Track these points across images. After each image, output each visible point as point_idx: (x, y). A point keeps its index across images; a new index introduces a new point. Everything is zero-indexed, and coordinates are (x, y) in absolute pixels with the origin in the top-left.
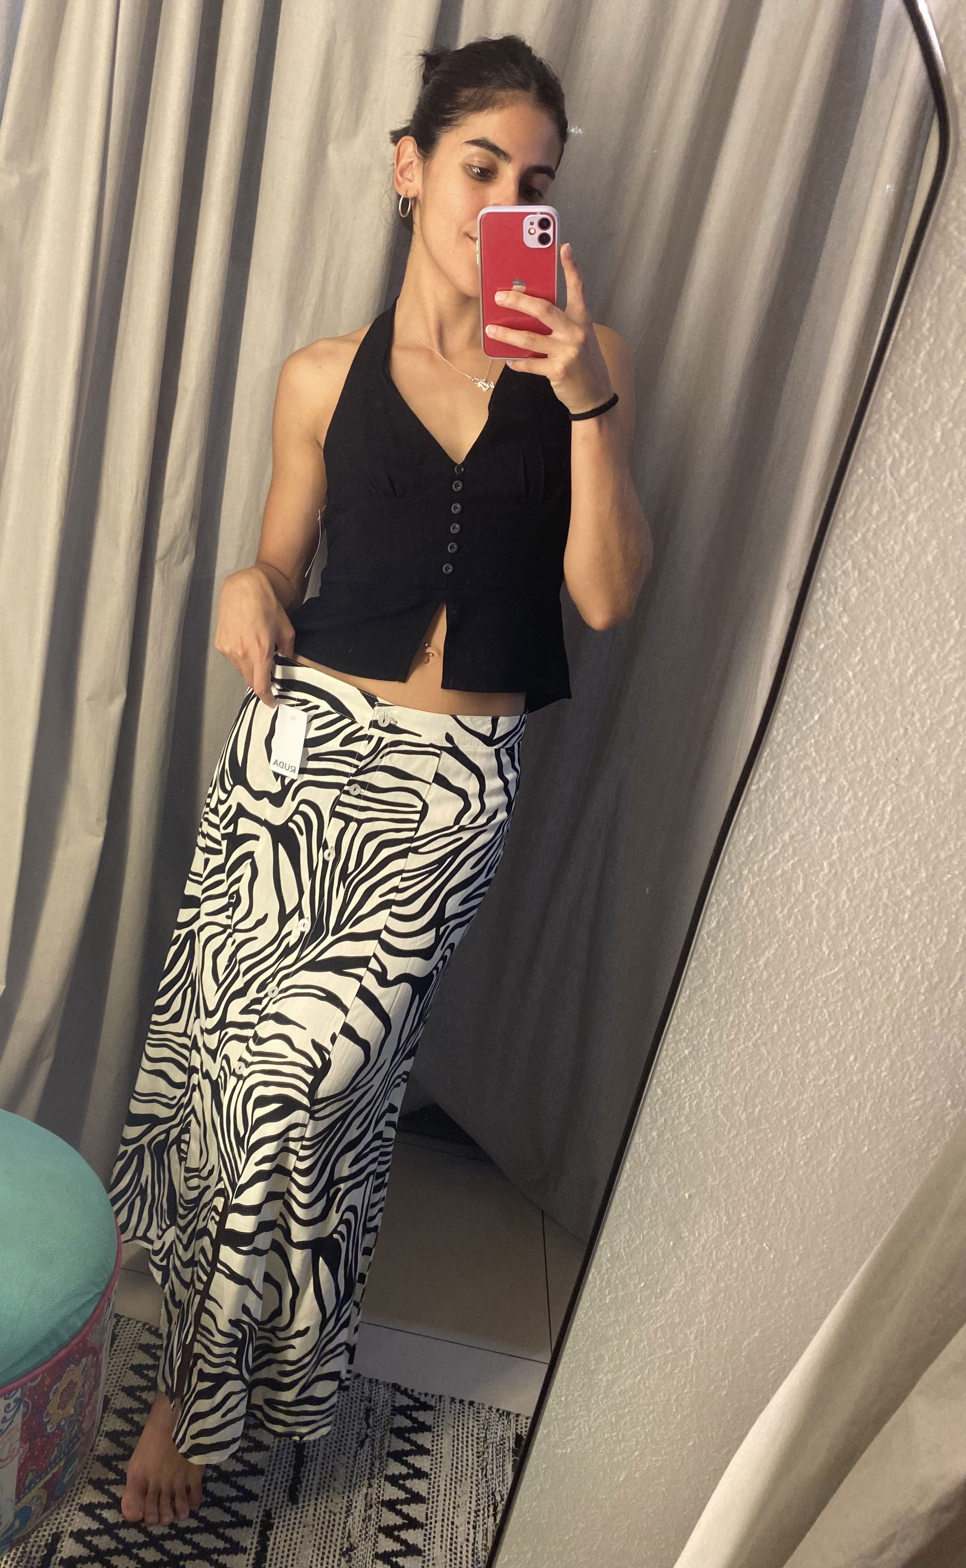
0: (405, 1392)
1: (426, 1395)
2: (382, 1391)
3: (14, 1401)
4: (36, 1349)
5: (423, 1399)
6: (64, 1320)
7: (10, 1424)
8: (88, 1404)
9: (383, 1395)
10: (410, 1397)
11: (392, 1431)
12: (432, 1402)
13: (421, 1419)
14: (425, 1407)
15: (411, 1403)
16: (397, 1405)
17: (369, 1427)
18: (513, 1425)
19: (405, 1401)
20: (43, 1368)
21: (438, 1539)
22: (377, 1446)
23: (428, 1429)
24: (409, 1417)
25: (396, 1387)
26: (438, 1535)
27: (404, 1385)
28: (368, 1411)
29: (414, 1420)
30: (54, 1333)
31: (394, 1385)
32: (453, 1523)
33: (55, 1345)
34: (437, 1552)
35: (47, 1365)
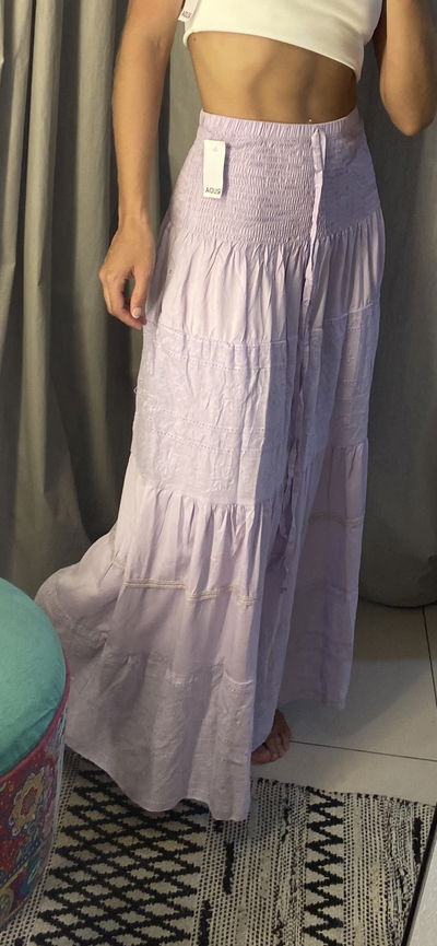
0: (317, 793)
1: (336, 793)
2: (298, 793)
5: (333, 797)
9: (299, 796)
10: (323, 796)
11: (308, 826)
12: (342, 800)
13: (333, 814)
14: (336, 803)
15: (324, 801)
16: (311, 804)
17: (288, 824)
18: (412, 813)
19: (317, 800)
21: (356, 912)
22: (296, 840)
23: (340, 821)
24: (323, 813)
25: (310, 789)
26: (356, 909)
27: (316, 787)
28: (286, 811)
29: (328, 815)
31: (308, 788)
32: (368, 898)
33: (17, 755)
34: (356, 923)
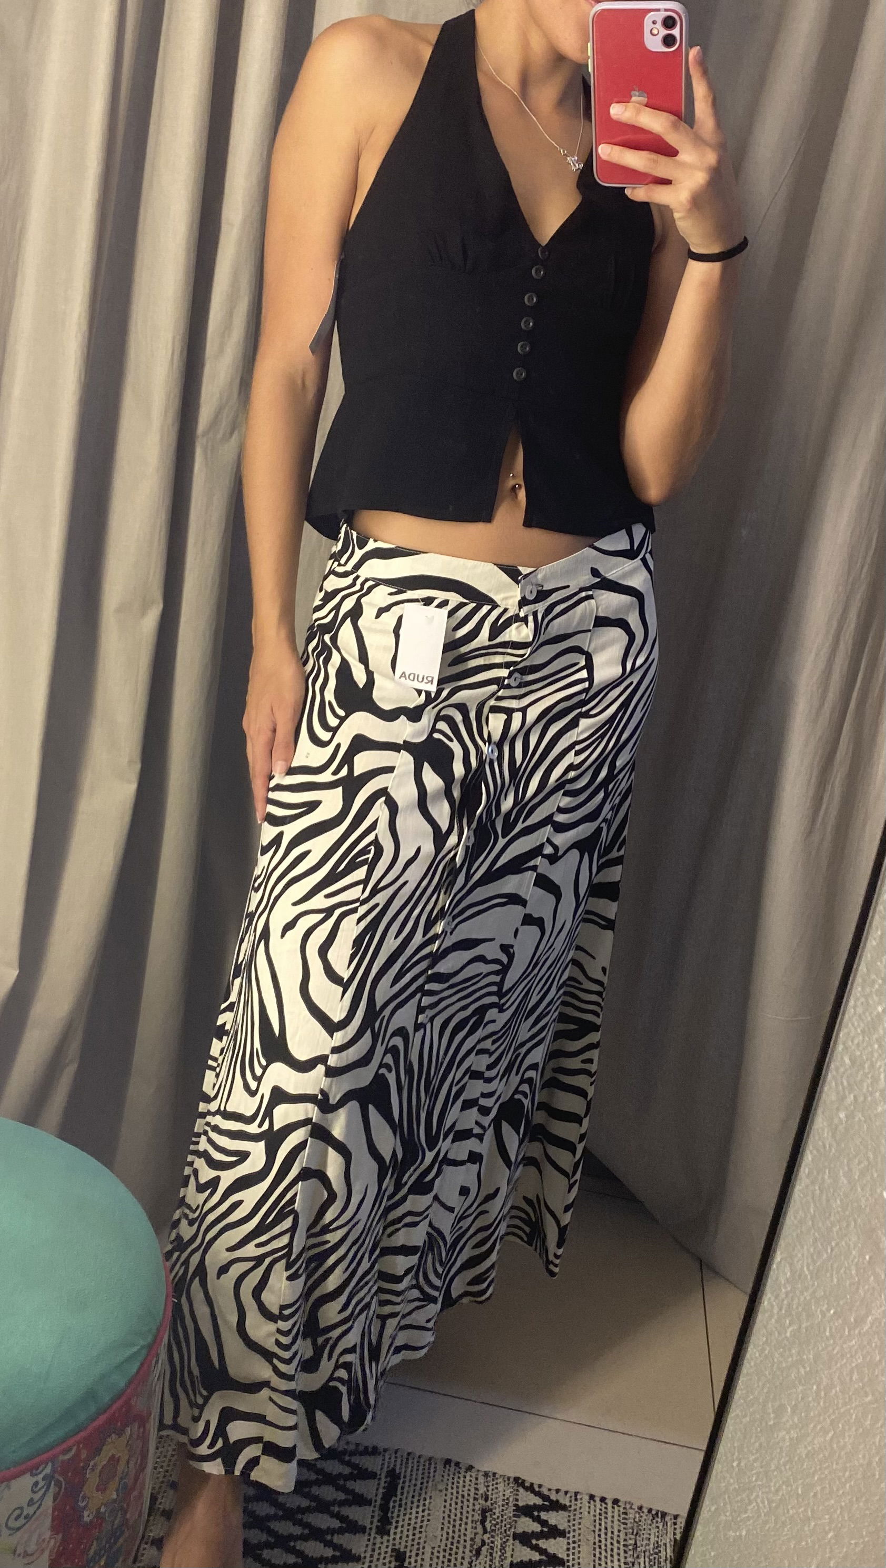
0: (530, 1489)
1: (558, 1491)
2: (501, 1487)
3: (44, 1479)
4: (68, 1414)
5: (553, 1497)
6: (103, 1376)
7: (39, 1508)
8: (133, 1489)
9: (503, 1491)
10: (538, 1494)
11: (516, 1536)
12: (565, 1501)
13: (552, 1522)
14: (556, 1506)
15: (539, 1501)
16: (521, 1504)
17: (485, 1532)
18: (670, 1529)
19: (531, 1499)
20: (78, 1438)
22: (497, 1556)
23: (562, 1534)
24: (538, 1519)
25: (519, 1482)
27: (529, 1479)
28: (484, 1512)
29: (544, 1523)
30: (90, 1395)
31: (516, 1479)
33: (93, 1409)
35: (83, 1434)
